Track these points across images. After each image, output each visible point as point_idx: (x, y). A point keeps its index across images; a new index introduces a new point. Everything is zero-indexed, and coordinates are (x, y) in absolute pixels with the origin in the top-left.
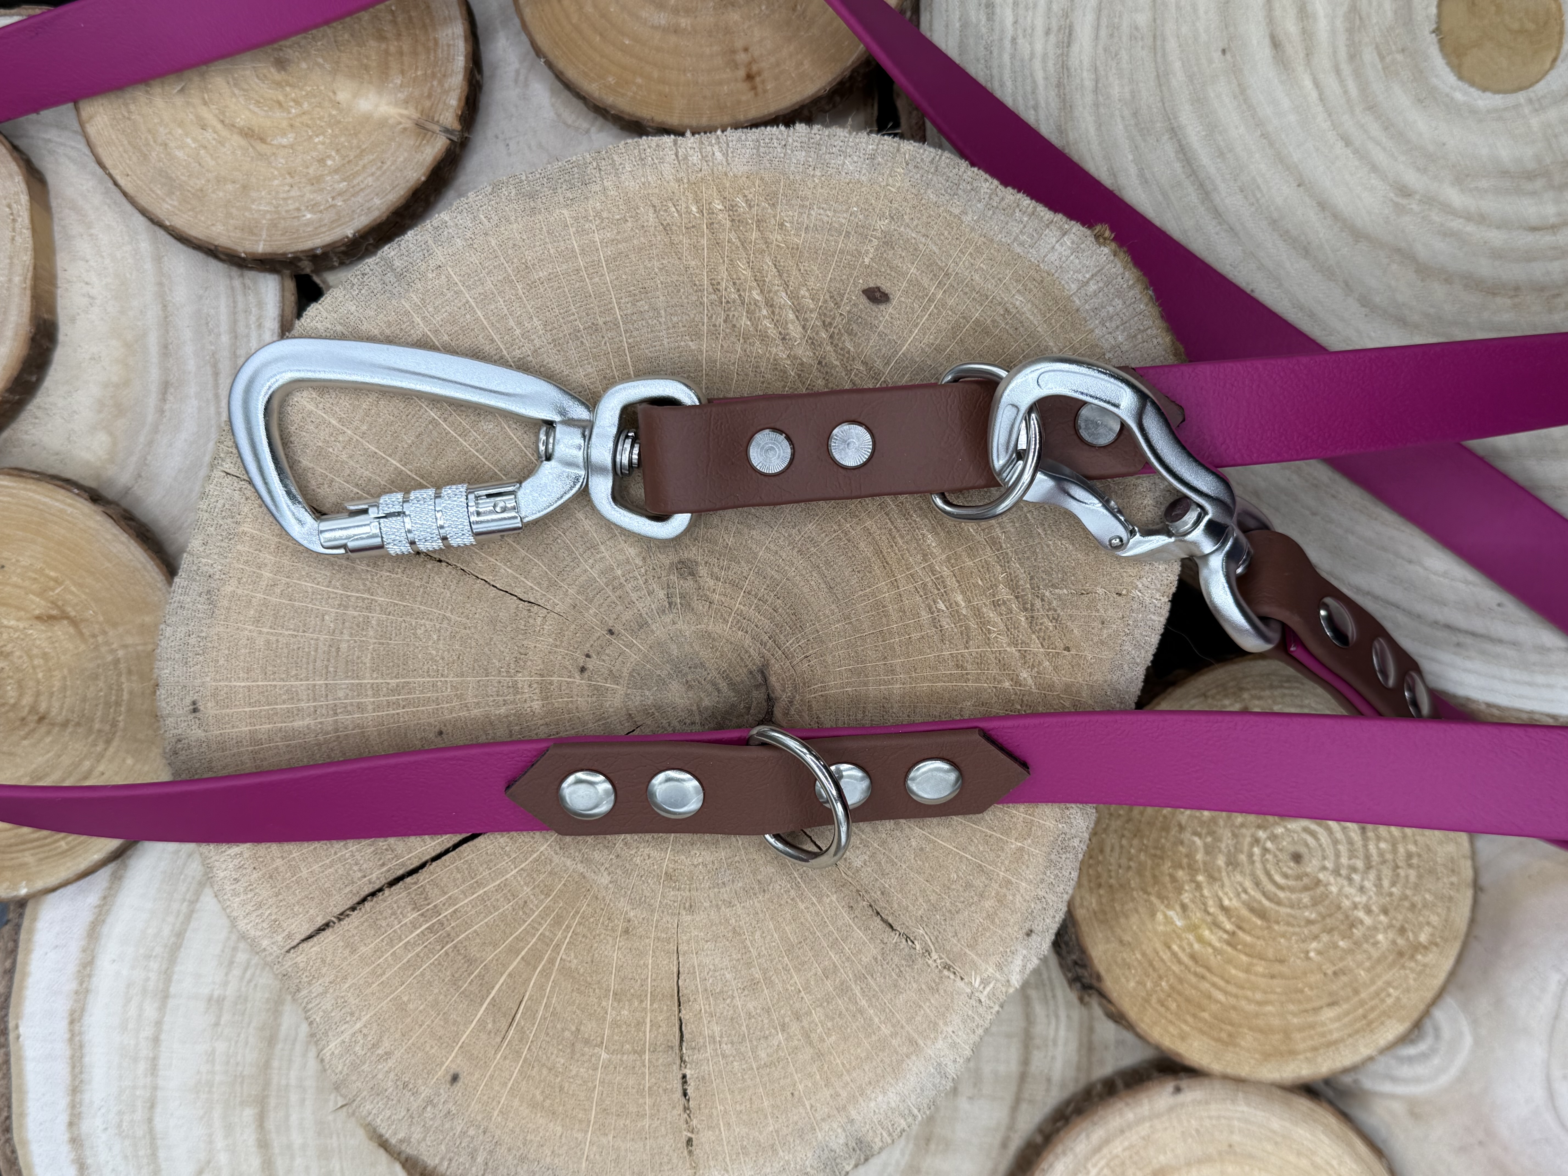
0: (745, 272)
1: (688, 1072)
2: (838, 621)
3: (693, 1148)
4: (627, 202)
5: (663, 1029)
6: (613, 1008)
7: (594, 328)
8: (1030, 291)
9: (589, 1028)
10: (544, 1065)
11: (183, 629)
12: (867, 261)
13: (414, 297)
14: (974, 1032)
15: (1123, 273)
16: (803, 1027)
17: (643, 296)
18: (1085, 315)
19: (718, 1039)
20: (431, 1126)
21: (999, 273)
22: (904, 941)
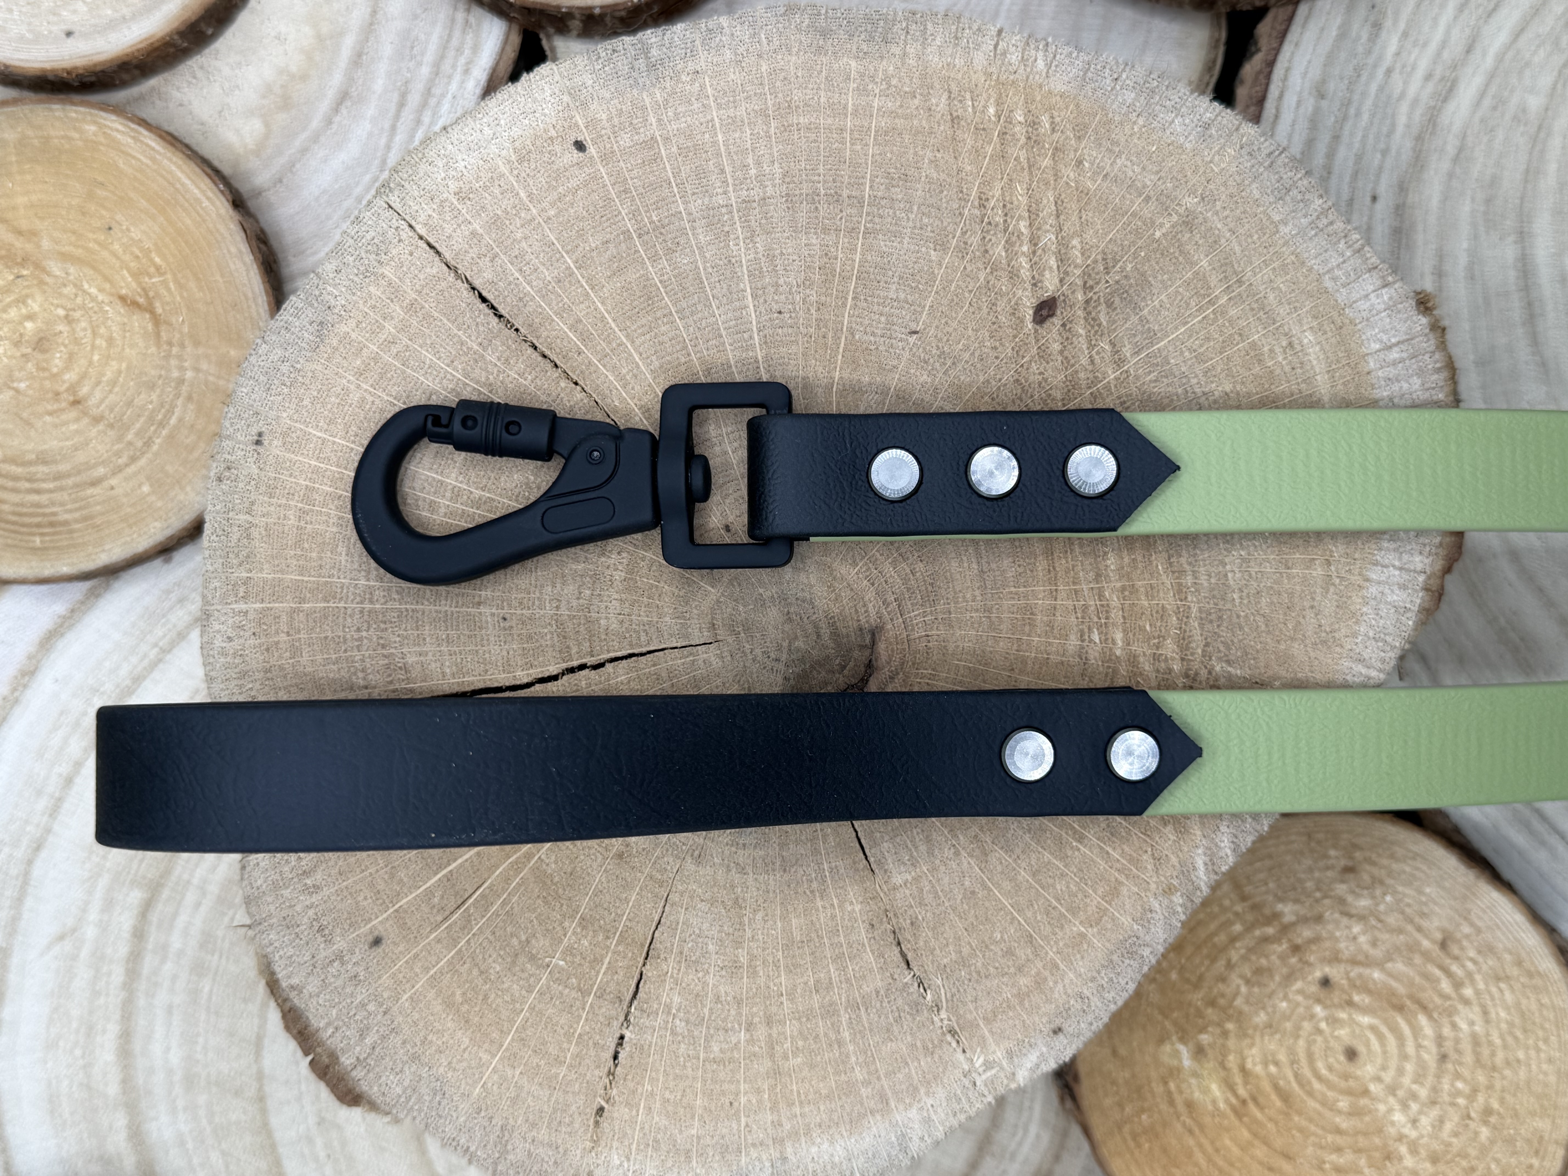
0: (1021, 197)
1: (628, 1035)
2: (977, 610)
3: (601, 1120)
4: (924, 76)
5: (620, 977)
6: (574, 933)
7: (836, 198)
8: (1325, 333)
9: (540, 944)
10: (477, 965)
11: (279, 352)
12: (1158, 234)
13: (658, 95)
14: (955, 1115)
15: (1433, 352)
16: (770, 1035)
17: (901, 183)
18: (1374, 381)
19: (674, 1011)
20: (330, 984)
21: (1297, 301)
22: (916, 985)
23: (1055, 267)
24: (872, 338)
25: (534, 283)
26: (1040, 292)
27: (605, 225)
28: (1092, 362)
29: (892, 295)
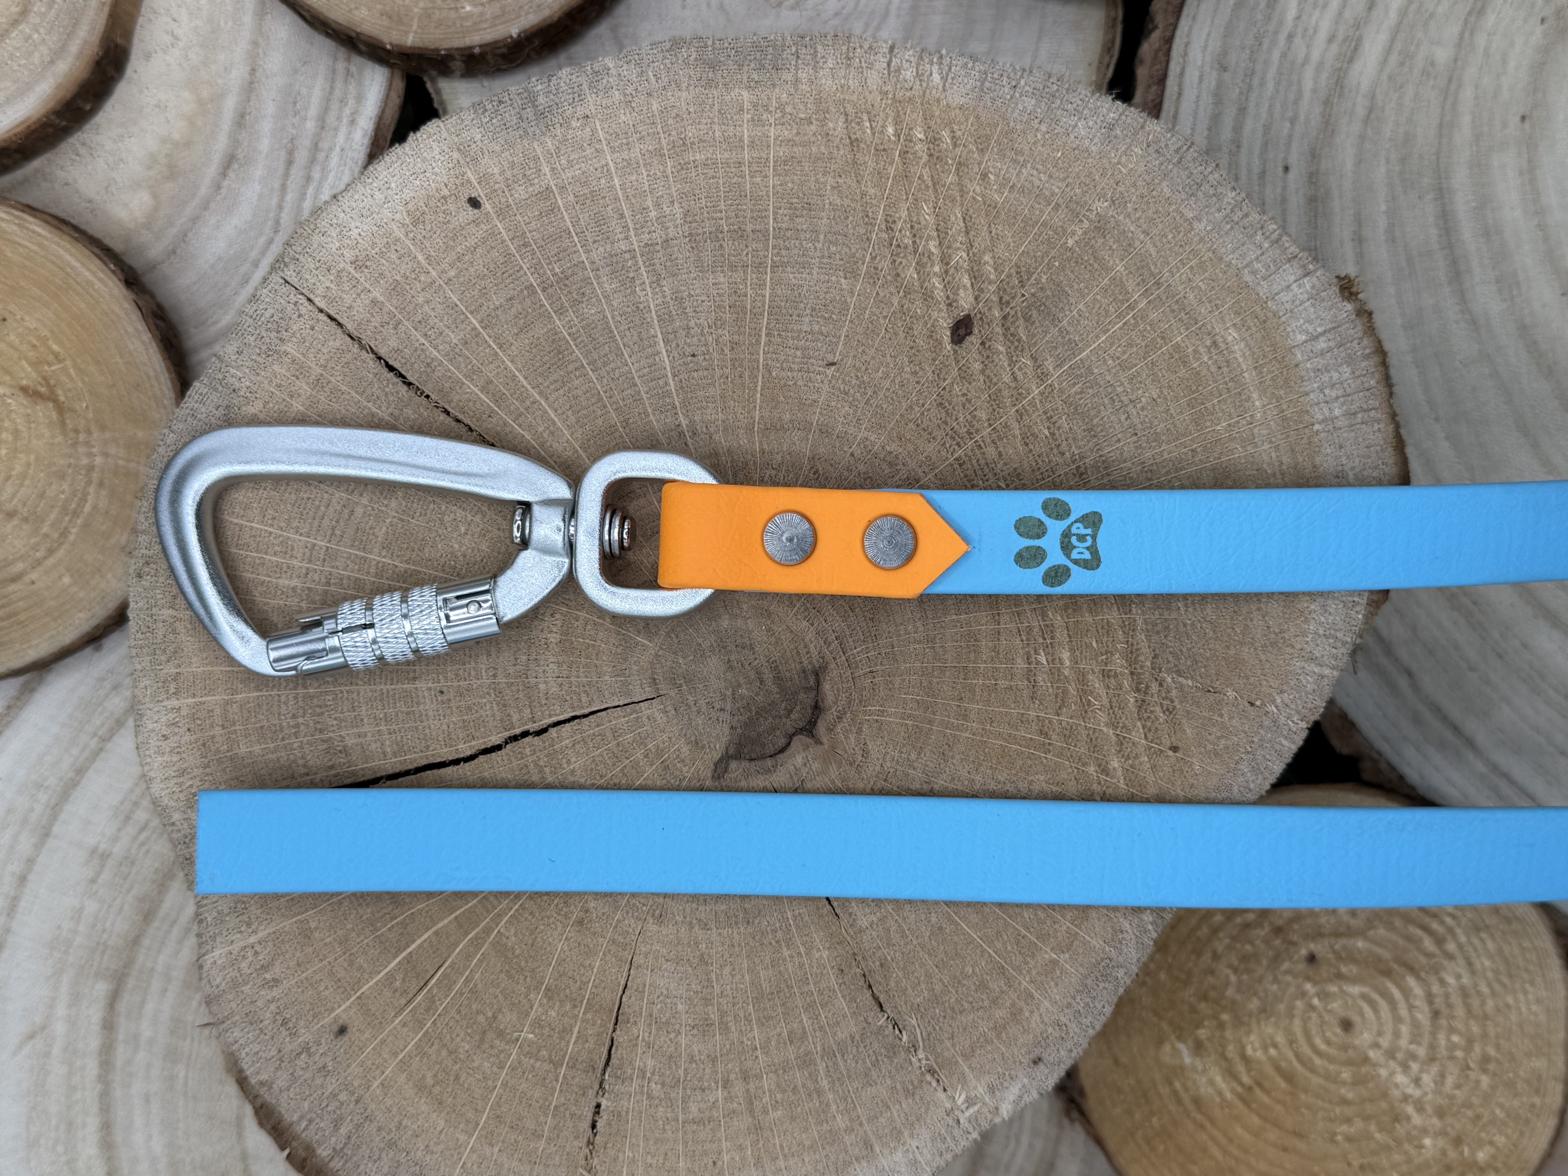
0: (928, 216)
1: (604, 1103)
2: (920, 642)
4: (818, 101)
5: (590, 1045)
6: (541, 1005)
7: (740, 234)
8: (1249, 328)
9: (508, 1018)
10: (445, 1045)
12: (1070, 242)
13: (549, 143)
14: (941, 1155)
15: (1362, 338)
16: (748, 1090)
17: (805, 212)
18: (1303, 373)
19: (649, 1075)
20: (300, 1077)
21: (1218, 298)
22: (891, 1027)
23: (969, 285)
24: (789, 374)
25: (441, 347)
26: (956, 312)
27: (507, 281)
28: (1015, 379)
29: (805, 328)
